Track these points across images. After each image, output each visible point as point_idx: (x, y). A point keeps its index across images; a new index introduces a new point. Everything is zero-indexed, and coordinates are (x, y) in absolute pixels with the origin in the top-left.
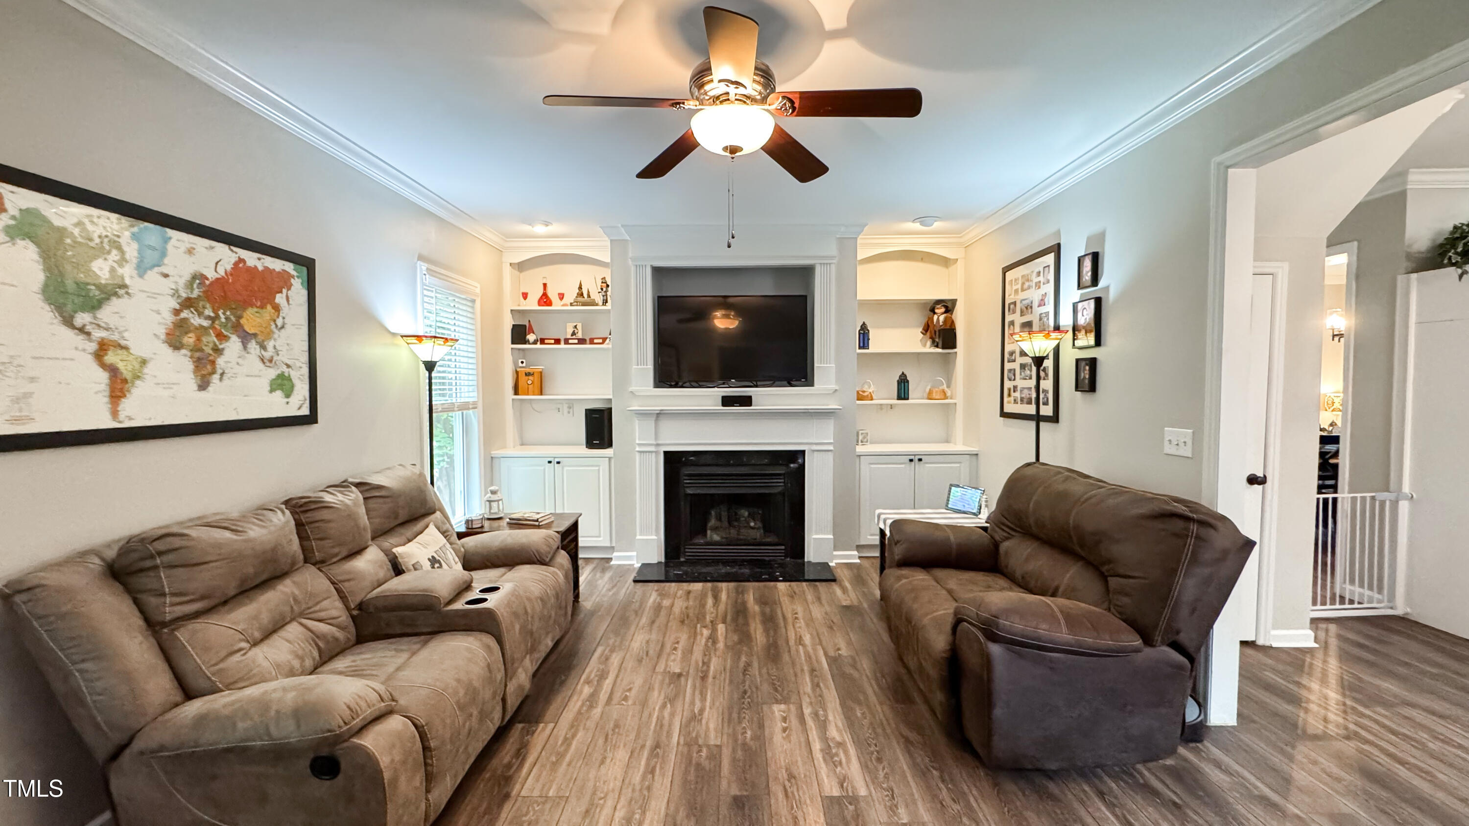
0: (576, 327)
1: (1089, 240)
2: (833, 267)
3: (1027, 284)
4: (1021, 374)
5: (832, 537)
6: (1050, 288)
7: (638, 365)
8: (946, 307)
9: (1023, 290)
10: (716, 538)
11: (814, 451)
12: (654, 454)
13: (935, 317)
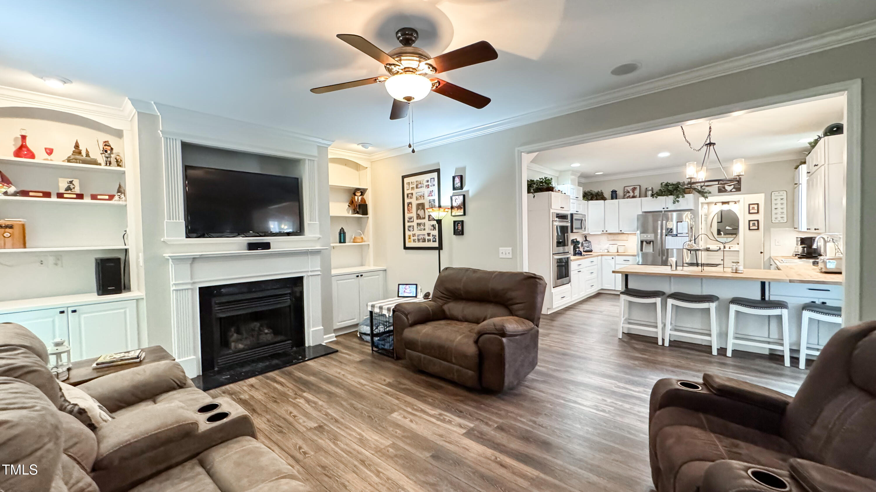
0: (71, 182)
1: (457, 170)
2: (315, 162)
3: (420, 185)
4: (417, 228)
5: (322, 327)
6: (436, 188)
7: (170, 219)
8: (362, 192)
9: (417, 188)
10: (241, 346)
11: (309, 276)
12: (190, 291)
13: (356, 198)
